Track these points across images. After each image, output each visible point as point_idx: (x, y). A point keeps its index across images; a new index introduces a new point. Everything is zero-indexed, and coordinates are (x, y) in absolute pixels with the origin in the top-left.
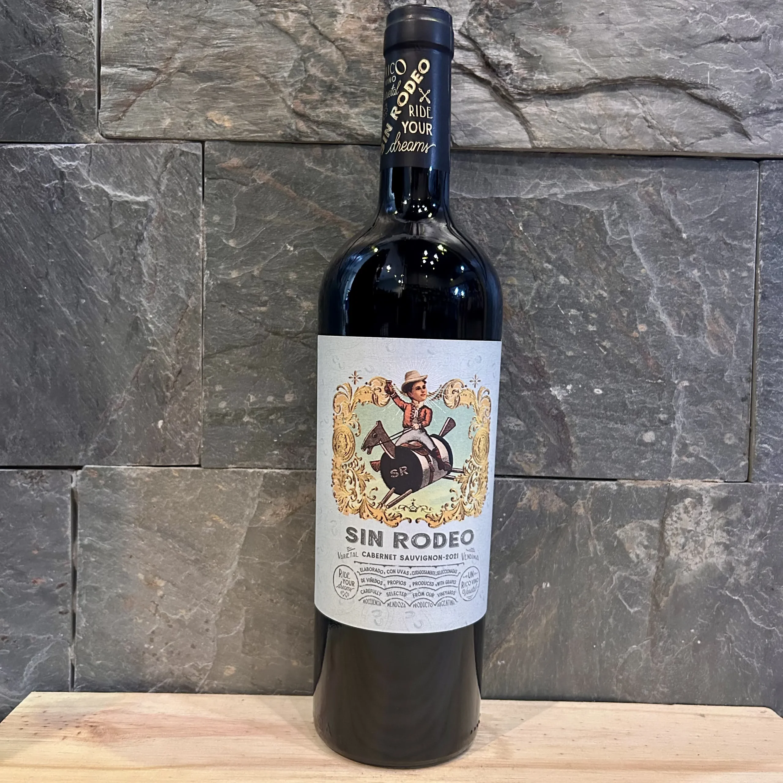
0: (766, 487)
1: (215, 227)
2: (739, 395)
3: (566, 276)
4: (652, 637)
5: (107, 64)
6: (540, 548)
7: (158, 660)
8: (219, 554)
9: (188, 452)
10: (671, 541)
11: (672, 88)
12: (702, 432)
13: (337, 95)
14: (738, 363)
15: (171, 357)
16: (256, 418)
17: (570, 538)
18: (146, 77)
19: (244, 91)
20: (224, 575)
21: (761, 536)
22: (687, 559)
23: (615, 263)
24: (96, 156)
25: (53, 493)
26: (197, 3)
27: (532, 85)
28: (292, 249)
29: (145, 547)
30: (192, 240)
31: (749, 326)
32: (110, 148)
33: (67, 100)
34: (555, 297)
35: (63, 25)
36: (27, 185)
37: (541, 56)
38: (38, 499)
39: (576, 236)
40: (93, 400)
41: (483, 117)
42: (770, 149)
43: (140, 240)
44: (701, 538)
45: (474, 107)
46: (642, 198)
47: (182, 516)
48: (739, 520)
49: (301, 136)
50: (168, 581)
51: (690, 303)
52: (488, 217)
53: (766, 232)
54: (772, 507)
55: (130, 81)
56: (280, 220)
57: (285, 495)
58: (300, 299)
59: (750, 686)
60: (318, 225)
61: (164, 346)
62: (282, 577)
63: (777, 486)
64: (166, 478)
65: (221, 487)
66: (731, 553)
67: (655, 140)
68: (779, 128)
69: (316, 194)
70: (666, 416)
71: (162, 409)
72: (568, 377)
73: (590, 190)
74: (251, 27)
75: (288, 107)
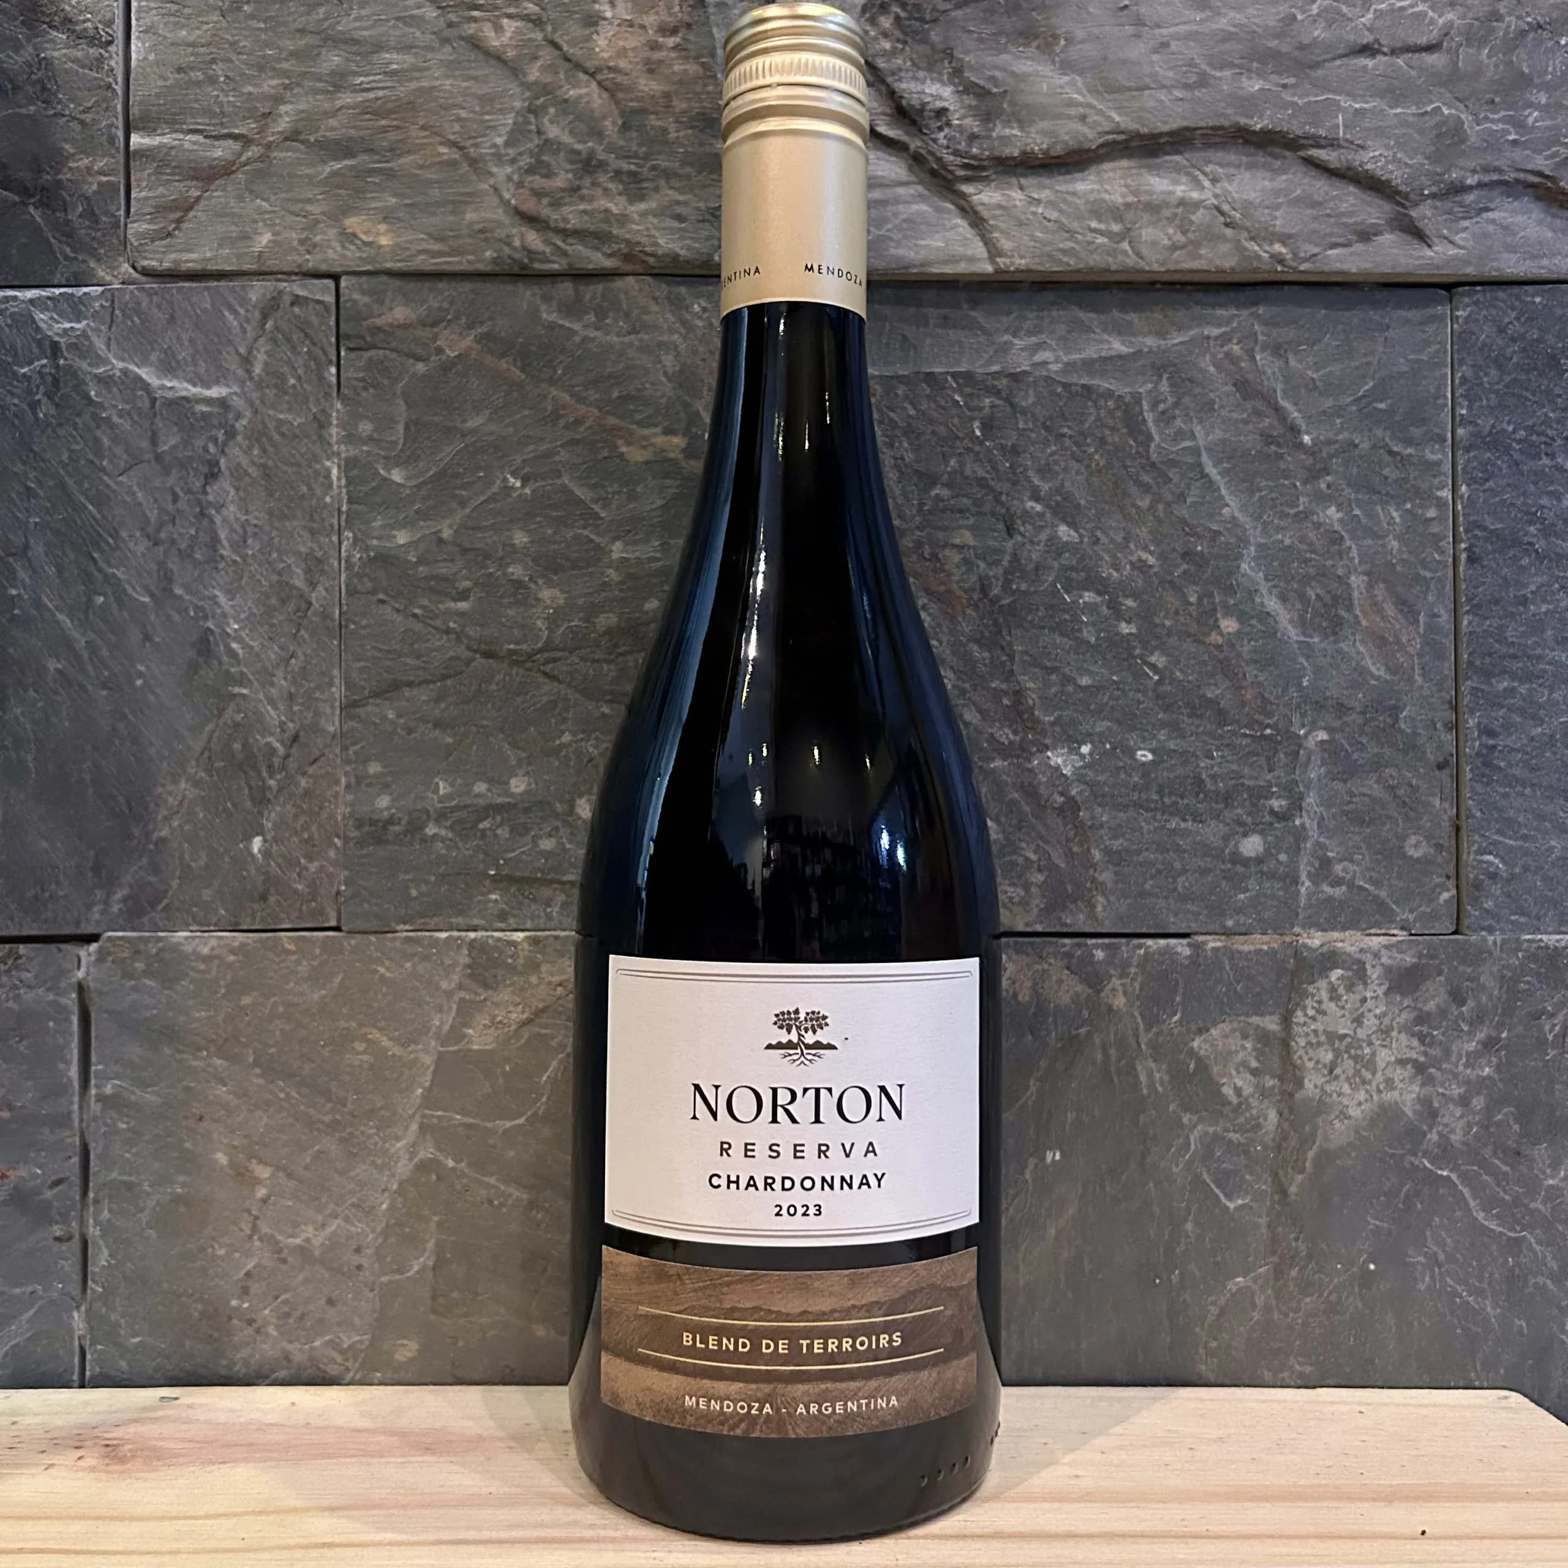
0: (1495, 943)
1: (366, 444)
2: (1432, 757)
3: (1071, 525)
4: (1275, 1259)
5: (143, 129)
6: (1039, 1080)
7: (258, 1331)
8: (381, 1108)
9: (314, 900)
10: (1305, 1058)
11: (1269, 149)
12: (1360, 833)
13: (602, 178)
14: (1428, 692)
15: (276, 709)
16: (451, 828)
17: (1099, 1057)
18: (221, 151)
19: (416, 175)
20: (392, 1151)
21: (1489, 1044)
22: (1340, 1094)
23: (1169, 497)
24: (123, 311)
25: (41, 991)
26: (321, 4)
28: (518, 484)
29: (231, 1097)
30: (317, 473)
31: (1445, 619)
32: (150, 293)
33: (64, 201)
34: (1051, 568)
35: (56, 54)
37: (1005, 92)
38: (11, 1004)
39: (1089, 445)
40: (120, 799)
41: (896, 215)
42: (1469, 263)
43: (212, 475)
44: (1367, 1051)
45: (877, 195)
46: (1218, 366)
47: (304, 1032)
48: (1443, 1013)
49: (532, 260)
50: (278, 1168)
51: (1323, 574)
52: (912, 412)
53: (1470, 428)
54: (1509, 982)
55: (190, 161)
56: (493, 428)
57: (513, 984)
58: (536, 583)
59: (1480, 1355)
60: (569, 435)
61: (263, 685)
62: (512, 1153)
63: (1517, 940)
64: (270, 955)
65: (382, 970)
66: (1429, 1081)
67: (1239, 248)
68: (1486, 220)
69: (564, 374)
70: (1283, 803)
71: (261, 814)
72: (1084, 728)
73: (1113, 353)
74: (430, 48)
75: (506, 203)
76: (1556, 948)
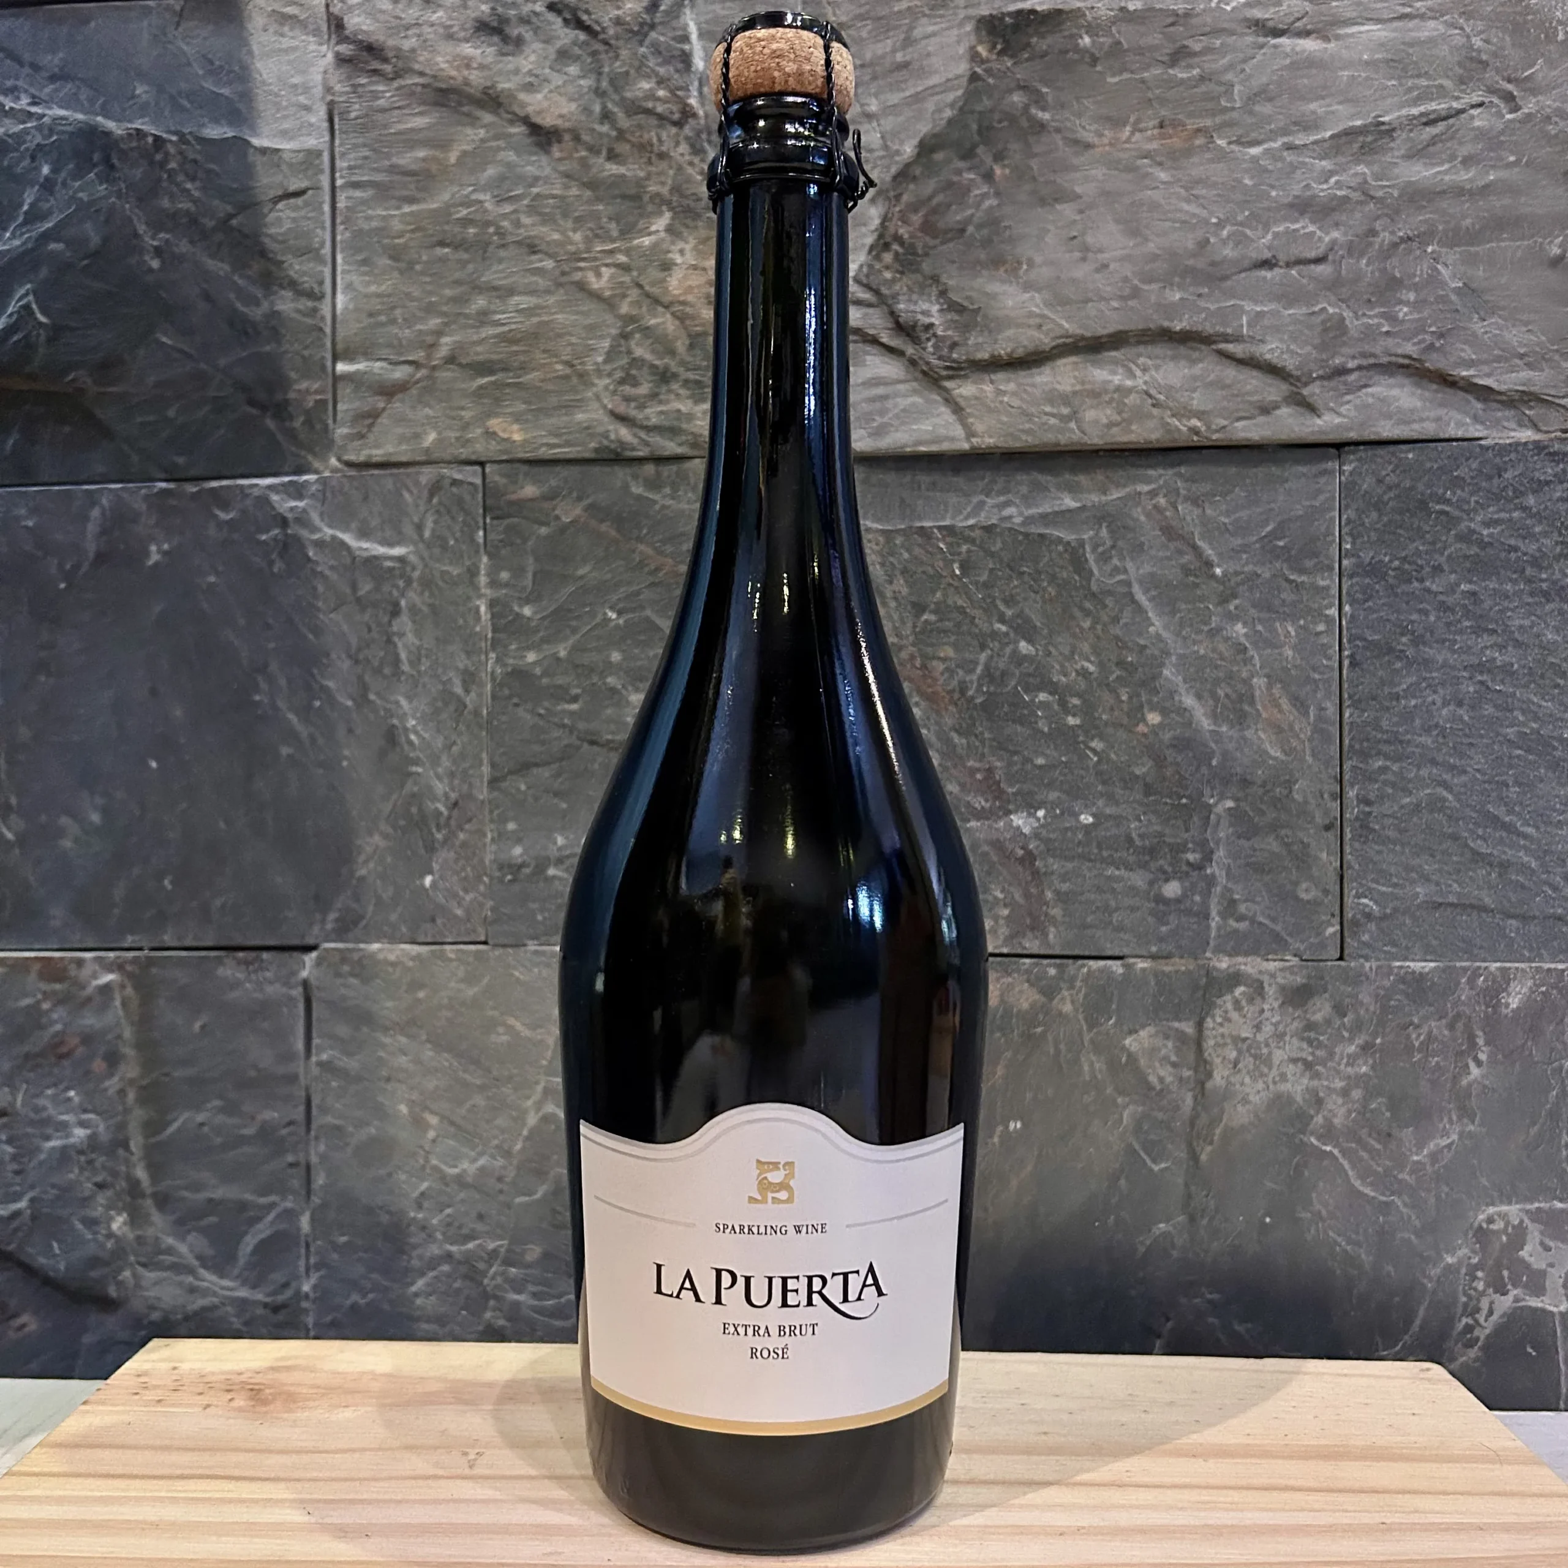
0: (1371, 969)
1: (503, 588)
2: (1319, 820)
3: (1030, 641)
4: (1190, 1210)
5: (345, 359)
6: (1004, 1066)
7: (429, 1236)
8: (517, 1075)
9: (468, 921)
10: (1214, 1055)
11: (1190, 344)
12: (1260, 880)
13: (675, 386)
14: (1317, 770)
15: (442, 782)
16: (567, 870)
17: (1052, 1051)
18: (400, 373)
19: (539, 387)
20: (524, 1106)
21: (1366, 1048)
22: (1242, 1084)
23: (1105, 618)
24: (333, 492)
25: (277, 986)
27: (967, 353)
28: (614, 616)
29: (410, 1065)
30: (470, 610)
31: (1331, 709)
32: (351, 479)
33: (291, 413)
34: (1013, 674)
35: (284, 307)
36: (236, 536)
37: (980, 308)
38: (257, 995)
39: (1043, 580)
41: (895, 406)
42: (1351, 429)
43: (395, 612)
44: (1265, 1051)
45: (880, 391)
46: (1148, 515)
47: (462, 1018)
48: (1328, 1022)
49: (624, 449)
50: (443, 1118)
51: (1230, 677)
52: (906, 555)
53: (1353, 560)
54: (1383, 999)
55: (378, 382)
56: (596, 575)
58: (626, 689)
59: (1355, 1292)
60: (651, 579)
61: (432, 765)
63: (1391, 968)
64: (438, 961)
65: (517, 974)
66: (1317, 1076)
67: (1164, 424)
68: (1367, 395)
69: (648, 534)
70: (1198, 856)
71: (431, 859)
72: (1038, 797)
73: (1063, 508)
74: (548, 292)
75: (605, 407)
76: (1421, 974)
